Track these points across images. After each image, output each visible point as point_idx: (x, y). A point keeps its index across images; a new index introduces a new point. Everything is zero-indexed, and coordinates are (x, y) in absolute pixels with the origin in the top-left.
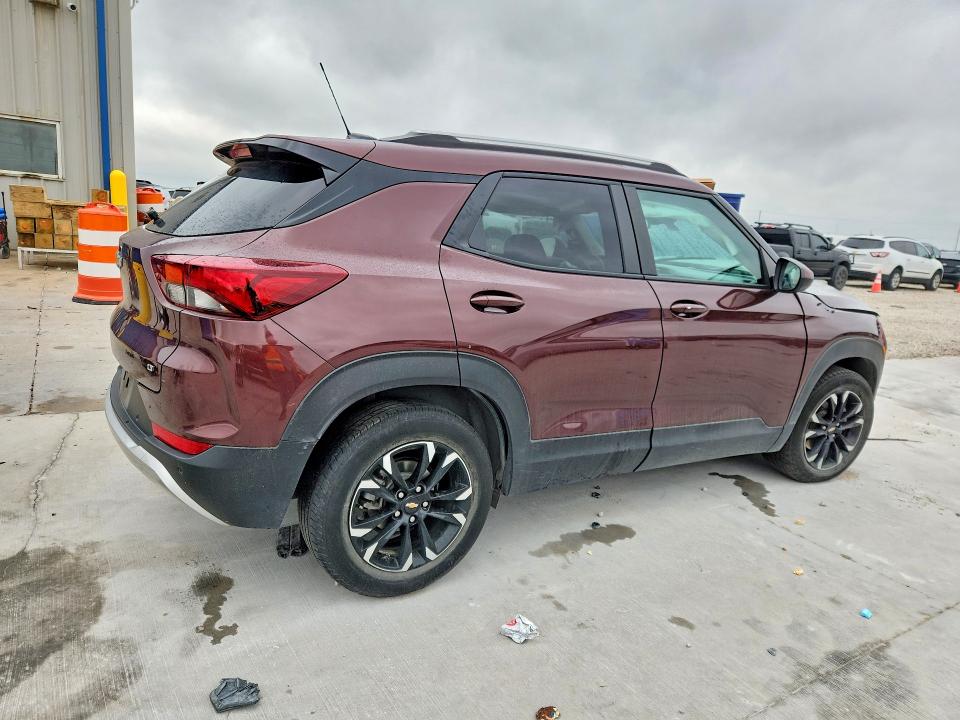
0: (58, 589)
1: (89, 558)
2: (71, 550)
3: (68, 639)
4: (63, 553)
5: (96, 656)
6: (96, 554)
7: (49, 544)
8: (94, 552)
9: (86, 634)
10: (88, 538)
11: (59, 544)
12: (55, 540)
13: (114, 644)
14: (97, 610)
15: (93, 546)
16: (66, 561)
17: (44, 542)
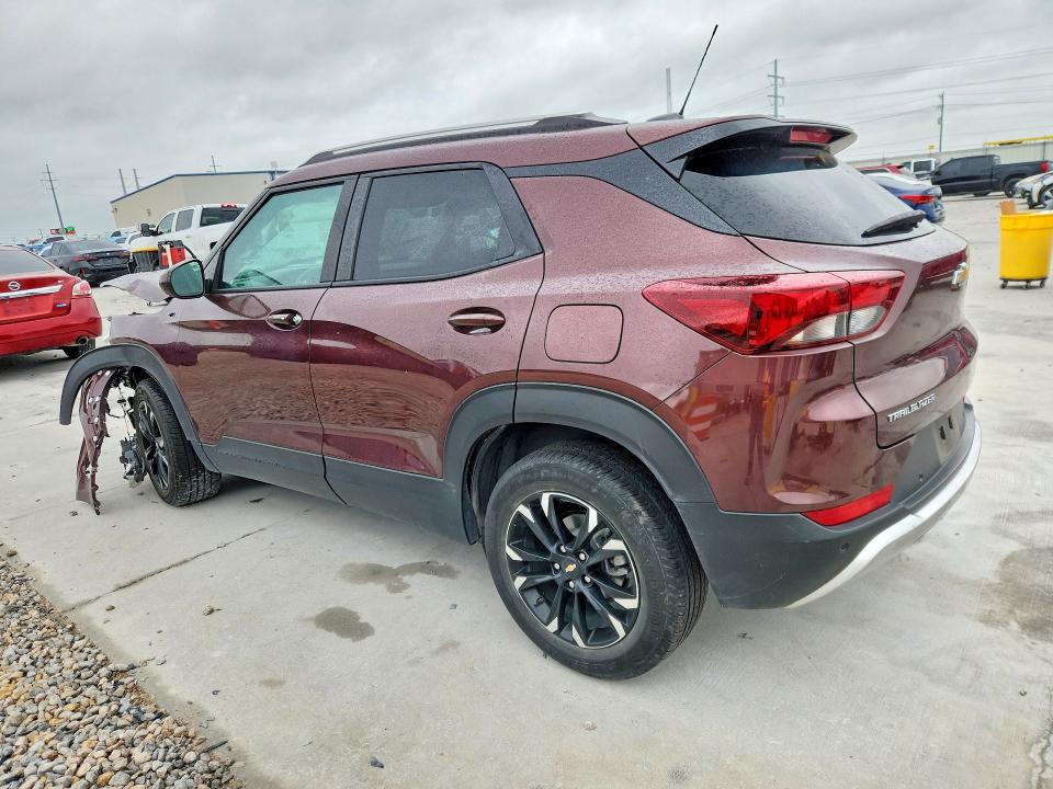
0: (1042, 590)
1: (998, 607)
2: (1014, 626)
3: (1040, 550)
4: (1024, 626)
5: (1023, 535)
6: (989, 608)
7: (1040, 645)
8: (991, 611)
9: (1025, 548)
10: (990, 632)
11: (1028, 641)
12: (1031, 649)
13: (1006, 535)
14: (1009, 559)
15: (987, 620)
16: (1025, 615)
17: (1045, 651)
